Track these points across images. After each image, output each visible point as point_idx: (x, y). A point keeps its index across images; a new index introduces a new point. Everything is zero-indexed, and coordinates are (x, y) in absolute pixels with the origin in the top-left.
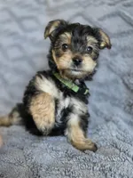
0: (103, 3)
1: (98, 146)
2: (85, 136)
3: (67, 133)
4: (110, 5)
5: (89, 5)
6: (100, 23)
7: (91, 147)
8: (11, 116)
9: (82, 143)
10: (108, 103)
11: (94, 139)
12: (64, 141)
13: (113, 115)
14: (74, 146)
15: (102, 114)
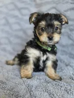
0: (67, 2)
1: (62, 78)
2: (55, 72)
3: (45, 70)
4: (71, 3)
5: (60, 3)
6: (65, 13)
7: (58, 78)
8: (14, 60)
9: (54, 76)
10: (67, 56)
11: (60, 74)
12: (43, 75)
13: (70, 63)
14: (49, 77)
15: (64, 62)
